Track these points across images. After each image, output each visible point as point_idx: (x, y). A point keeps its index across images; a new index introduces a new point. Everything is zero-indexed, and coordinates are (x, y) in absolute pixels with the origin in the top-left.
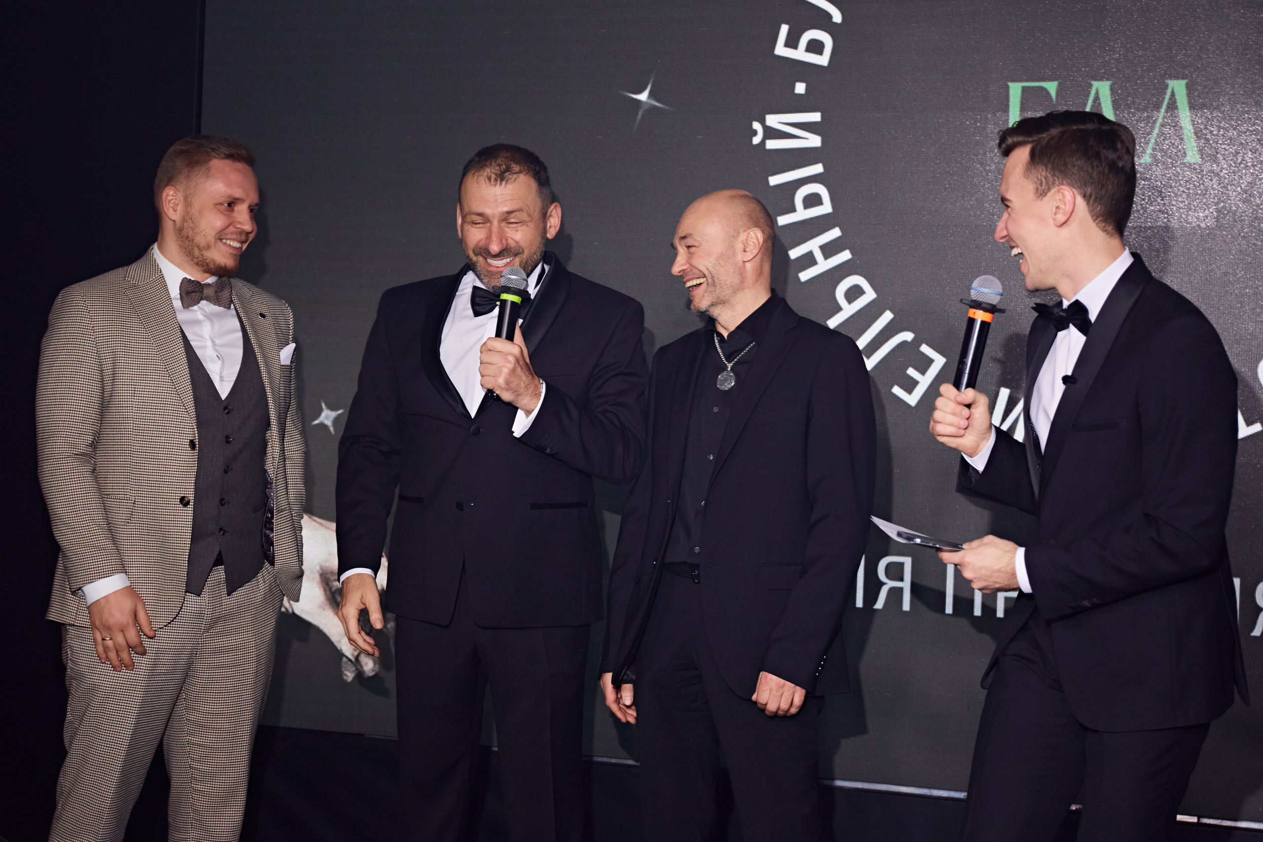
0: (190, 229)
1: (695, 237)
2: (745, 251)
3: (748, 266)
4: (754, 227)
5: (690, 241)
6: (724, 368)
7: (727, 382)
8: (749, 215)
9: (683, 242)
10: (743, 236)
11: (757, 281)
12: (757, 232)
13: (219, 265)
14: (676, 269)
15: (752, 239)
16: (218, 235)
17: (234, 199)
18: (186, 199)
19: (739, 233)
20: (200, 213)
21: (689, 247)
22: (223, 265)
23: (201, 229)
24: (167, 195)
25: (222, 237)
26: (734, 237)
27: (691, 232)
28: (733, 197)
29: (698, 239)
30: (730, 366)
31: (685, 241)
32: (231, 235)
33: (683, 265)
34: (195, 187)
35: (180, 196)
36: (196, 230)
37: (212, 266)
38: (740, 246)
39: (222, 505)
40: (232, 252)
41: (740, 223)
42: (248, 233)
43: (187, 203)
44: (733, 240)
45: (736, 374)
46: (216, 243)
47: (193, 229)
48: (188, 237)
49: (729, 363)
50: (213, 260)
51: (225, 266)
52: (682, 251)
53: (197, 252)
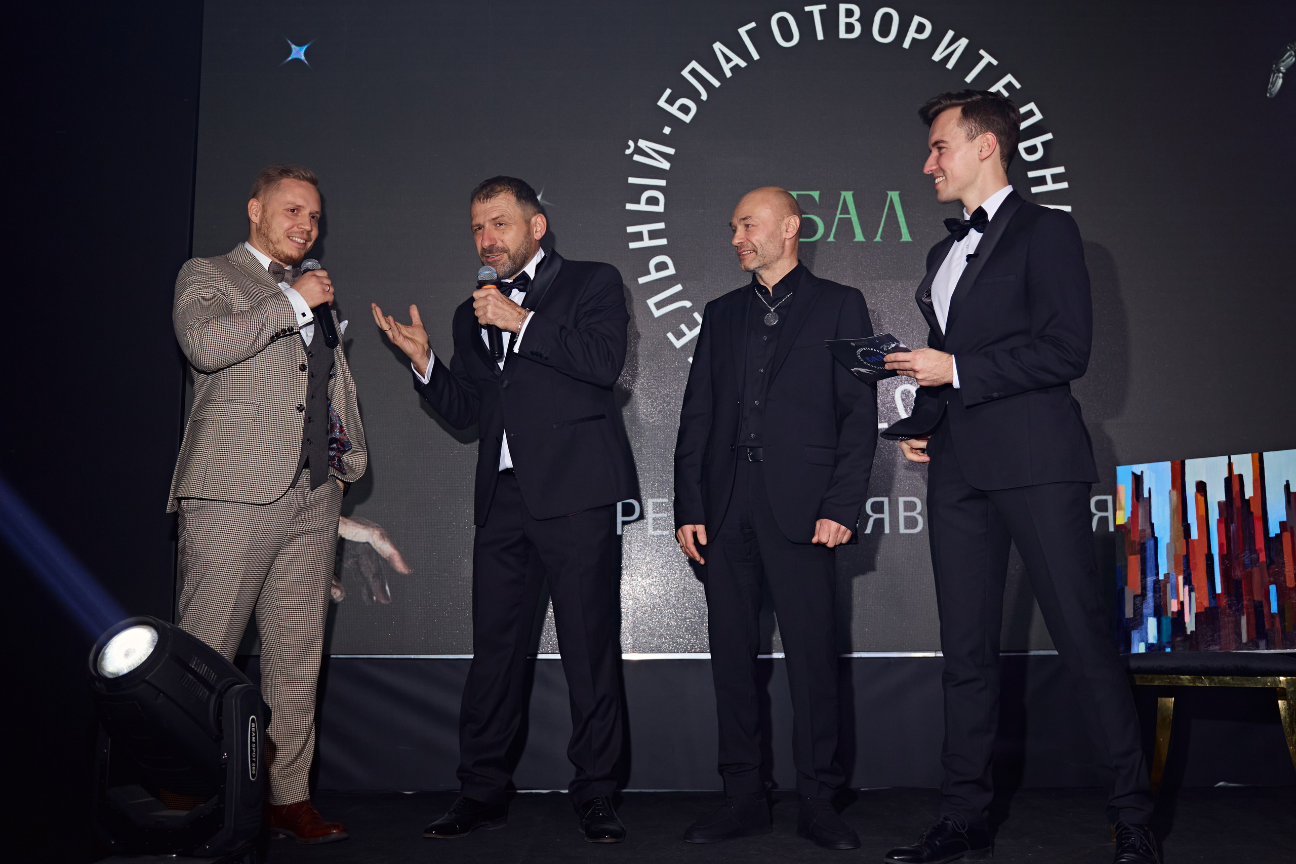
0: (265, 228)
1: (753, 218)
2: (787, 231)
3: (788, 243)
4: (794, 214)
5: (748, 222)
6: (770, 312)
7: (772, 320)
8: (790, 206)
9: (742, 222)
10: (786, 220)
11: (792, 254)
12: (796, 218)
13: (287, 255)
14: (736, 241)
15: (792, 223)
16: (285, 233)
17: (297, 206)
18: (263, 206)
19: (784, 218)
20: (272, 216)
21: (747, 226)
22: (289, 254)
23: (273, 228)
24: (252, 205)
25: (290, 235)
26: (780, 220)
27: (750, 215)
28: (779, 192)
29: (756, 220)
30: (772, 310)
31: (745, 221)
32: (296, 234)
33: (741, 239)
34: (269, 198)
35: (260, 205)
36: (269, 229)
37: (282, 256)
38: (784, 227)
39: (310, 422)
40: (299, 247)
41: (785, 211)
42: (309, 233)
43: (264, 209)
44: (780, 223)
45: (779, 314)
46: (284, 239)
47: (268, 228)
48: (264, 234)
49: (772, 307)
50: (283, 252)
51: (292, 257)
52: (741, 229)
53: (271, 247)
